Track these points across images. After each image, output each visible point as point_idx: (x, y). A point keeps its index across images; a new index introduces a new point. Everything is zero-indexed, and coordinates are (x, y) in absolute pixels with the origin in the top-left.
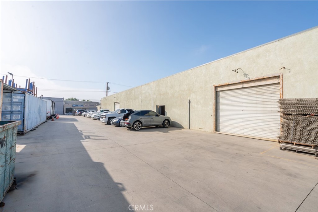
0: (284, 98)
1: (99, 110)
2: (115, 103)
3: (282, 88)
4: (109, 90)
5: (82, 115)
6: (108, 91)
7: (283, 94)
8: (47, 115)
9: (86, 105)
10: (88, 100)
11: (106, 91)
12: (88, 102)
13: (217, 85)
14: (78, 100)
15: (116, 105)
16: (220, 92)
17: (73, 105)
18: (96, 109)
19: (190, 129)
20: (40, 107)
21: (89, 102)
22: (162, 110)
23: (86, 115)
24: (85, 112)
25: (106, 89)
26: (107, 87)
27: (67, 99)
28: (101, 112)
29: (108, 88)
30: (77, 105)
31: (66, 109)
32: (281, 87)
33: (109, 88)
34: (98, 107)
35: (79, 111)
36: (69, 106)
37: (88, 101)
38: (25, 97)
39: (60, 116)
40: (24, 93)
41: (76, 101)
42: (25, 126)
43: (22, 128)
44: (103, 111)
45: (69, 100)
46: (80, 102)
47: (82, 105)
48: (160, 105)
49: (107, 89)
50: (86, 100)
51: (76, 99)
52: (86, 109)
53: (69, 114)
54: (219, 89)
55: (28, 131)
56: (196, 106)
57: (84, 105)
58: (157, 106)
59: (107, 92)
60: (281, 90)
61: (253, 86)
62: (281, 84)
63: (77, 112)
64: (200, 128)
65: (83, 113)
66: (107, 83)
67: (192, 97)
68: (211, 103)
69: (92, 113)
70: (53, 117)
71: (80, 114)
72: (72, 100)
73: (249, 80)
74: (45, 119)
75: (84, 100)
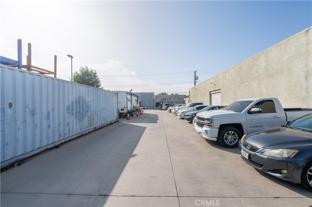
1: (188, 105)
2: (211, 93)
4: (197, 79)
5: (168, 110)
8: (123, 112)
9: (173, 99)
10: (176, 94)
14: (167, 94)
15: (212, 95)
17: (162, 99)
18: (184, 103)
21: (177, 96)
23: (171, 111)
24: (171, 107)
26: (195, 76)
28: (191, 106)
29: (196, 78)
30: (166, 99)
31: (156, 103)
33: (197, 77)
34: (186, 100)
35: (166, 105)
36: (158, 100)
41: (165, 95)
44: (194, 105)
45: (160, 95)
47: (169, 99)
49: (195, 79)
50: (174, 94)
51: (165, 94)
52: (173, 102)
53: (158, 108)
57: (172, 99)
59: (195, 82)
63: (164, 107)
65: (169, 108)
66: (195, 72)
69: (179, 109)
70: (128, 114)
71: (166, 109)
72: (163, 94)
75: (172, 94)
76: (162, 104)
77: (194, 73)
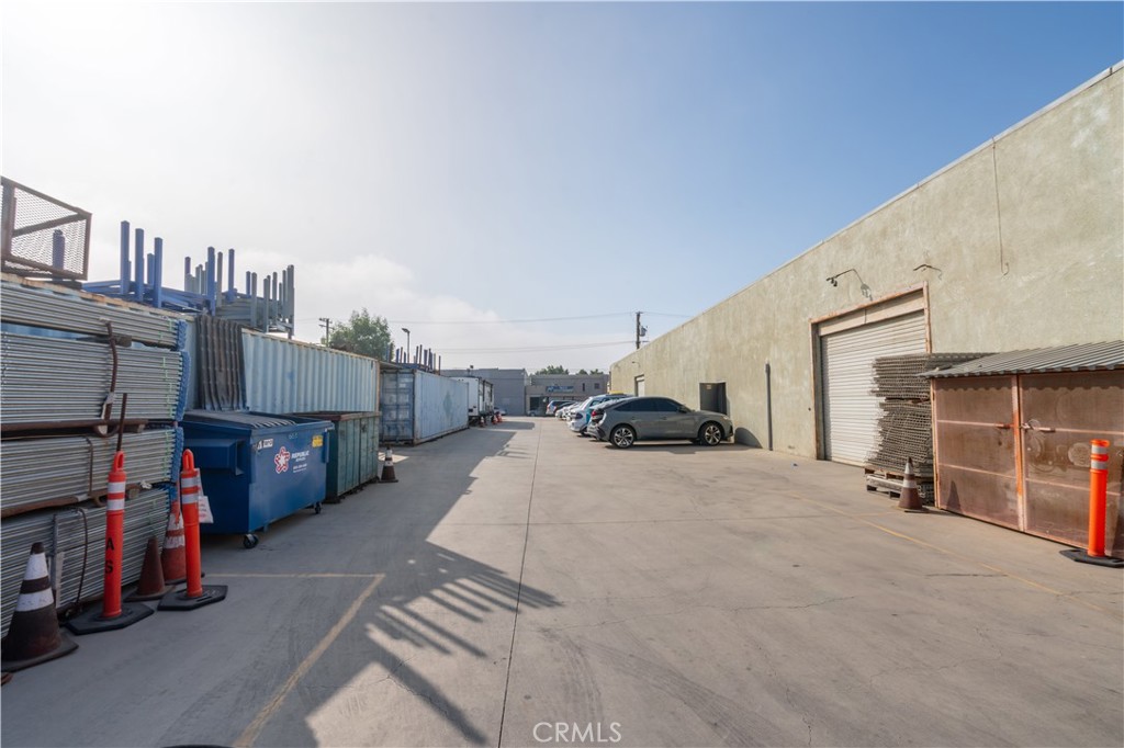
0: (934, 351)
2: (637, 380)
3: (929, 324)
4: (643, 335)
5: (557, 415)
6: (641, 338)
7: (931, 342)
8: (471, 414)
10: (594, 370)
11: (635, 340)
12: (594, 376)
13: (816, 320)
14: (567, 372)
15: (638, 384)
16: (829, 339)
17: (547, 387)
19: (771, 449)
20: (448, 396)
22: (716, 396)
25: (636, 334)
26: (638, 326)
27: (540, 370)
29: (641, 332)
30: (558, 388)
31: (532, 399)
32: (926, 321)
33: (644, 330)
35: (554, 404)
36: (537, 392)
37: (592, 373)
38: (414, 378)
39: (505, 419)
40: (413, 372)
41: (559, 376)
42: (416, 429)
43: (411, 434)
45: (543, 373)
46: (573, 377)
47: (569, 388)
48: (715, 382)
49: (638, 335)
50: (589, 373)
51: (560, 370)
53: (536, 412)
54: (824, 331)
55: (423, 440)
56: (781, 381)
58: (703, 386)
59: (638, 343)
60: (927, 328)
61: (882, 318)
62: (926, 312)
63: (550, 408)
64: (790, 447)
65: (560, 411)
66: (638, 316)
67: (775, 356)
68: (806, 372)
71: (553, 414)
72: (552, 371)
73: (870, 303)
74: (464, 422)
75: (583, 372)
76: (548, 402)
77: (635, 317)
